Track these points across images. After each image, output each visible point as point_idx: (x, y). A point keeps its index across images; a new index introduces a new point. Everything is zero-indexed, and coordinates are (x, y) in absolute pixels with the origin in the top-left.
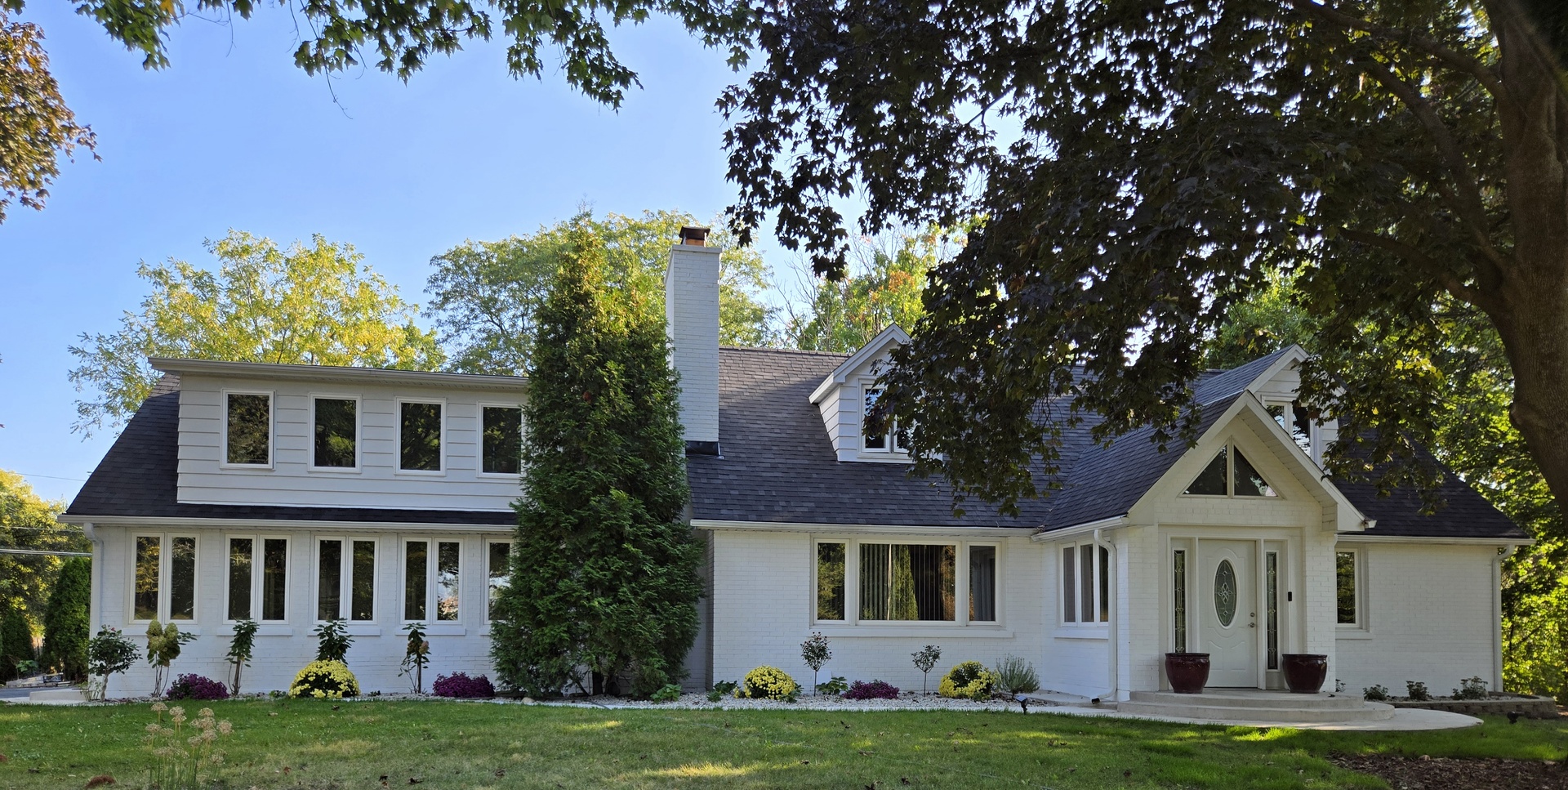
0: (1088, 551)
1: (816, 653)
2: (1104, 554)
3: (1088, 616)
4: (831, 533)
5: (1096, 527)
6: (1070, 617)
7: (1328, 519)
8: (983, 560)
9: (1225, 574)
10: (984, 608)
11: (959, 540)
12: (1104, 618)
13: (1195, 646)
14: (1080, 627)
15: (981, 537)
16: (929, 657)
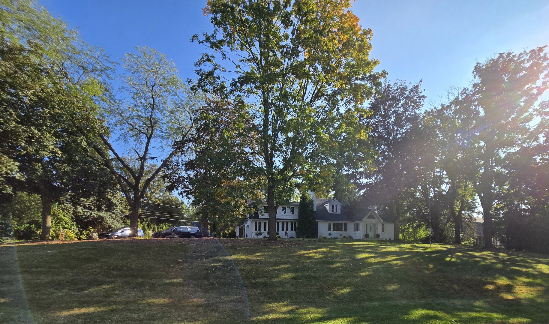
0: (357, 224)
1: (330, 234)
2: (359, 224)
3: (357, 231)
4: (330, 222)
5: (358, 222)
6: (355, 231)
7: (380, 222)
8: (345, 225)
9: (370, 227)
10: (345, 230)
11: (343, 223)
12: (359, 231)
13: (368, 234)
14: (356, 232)
15: (345, 222)
16: (341, 235)
